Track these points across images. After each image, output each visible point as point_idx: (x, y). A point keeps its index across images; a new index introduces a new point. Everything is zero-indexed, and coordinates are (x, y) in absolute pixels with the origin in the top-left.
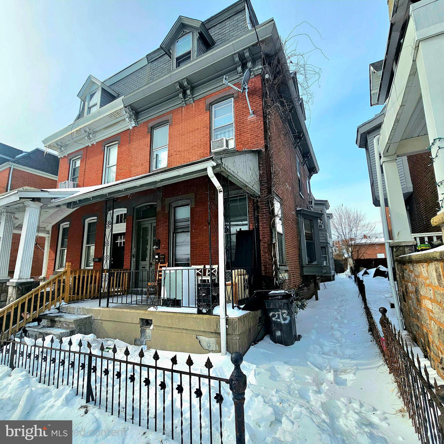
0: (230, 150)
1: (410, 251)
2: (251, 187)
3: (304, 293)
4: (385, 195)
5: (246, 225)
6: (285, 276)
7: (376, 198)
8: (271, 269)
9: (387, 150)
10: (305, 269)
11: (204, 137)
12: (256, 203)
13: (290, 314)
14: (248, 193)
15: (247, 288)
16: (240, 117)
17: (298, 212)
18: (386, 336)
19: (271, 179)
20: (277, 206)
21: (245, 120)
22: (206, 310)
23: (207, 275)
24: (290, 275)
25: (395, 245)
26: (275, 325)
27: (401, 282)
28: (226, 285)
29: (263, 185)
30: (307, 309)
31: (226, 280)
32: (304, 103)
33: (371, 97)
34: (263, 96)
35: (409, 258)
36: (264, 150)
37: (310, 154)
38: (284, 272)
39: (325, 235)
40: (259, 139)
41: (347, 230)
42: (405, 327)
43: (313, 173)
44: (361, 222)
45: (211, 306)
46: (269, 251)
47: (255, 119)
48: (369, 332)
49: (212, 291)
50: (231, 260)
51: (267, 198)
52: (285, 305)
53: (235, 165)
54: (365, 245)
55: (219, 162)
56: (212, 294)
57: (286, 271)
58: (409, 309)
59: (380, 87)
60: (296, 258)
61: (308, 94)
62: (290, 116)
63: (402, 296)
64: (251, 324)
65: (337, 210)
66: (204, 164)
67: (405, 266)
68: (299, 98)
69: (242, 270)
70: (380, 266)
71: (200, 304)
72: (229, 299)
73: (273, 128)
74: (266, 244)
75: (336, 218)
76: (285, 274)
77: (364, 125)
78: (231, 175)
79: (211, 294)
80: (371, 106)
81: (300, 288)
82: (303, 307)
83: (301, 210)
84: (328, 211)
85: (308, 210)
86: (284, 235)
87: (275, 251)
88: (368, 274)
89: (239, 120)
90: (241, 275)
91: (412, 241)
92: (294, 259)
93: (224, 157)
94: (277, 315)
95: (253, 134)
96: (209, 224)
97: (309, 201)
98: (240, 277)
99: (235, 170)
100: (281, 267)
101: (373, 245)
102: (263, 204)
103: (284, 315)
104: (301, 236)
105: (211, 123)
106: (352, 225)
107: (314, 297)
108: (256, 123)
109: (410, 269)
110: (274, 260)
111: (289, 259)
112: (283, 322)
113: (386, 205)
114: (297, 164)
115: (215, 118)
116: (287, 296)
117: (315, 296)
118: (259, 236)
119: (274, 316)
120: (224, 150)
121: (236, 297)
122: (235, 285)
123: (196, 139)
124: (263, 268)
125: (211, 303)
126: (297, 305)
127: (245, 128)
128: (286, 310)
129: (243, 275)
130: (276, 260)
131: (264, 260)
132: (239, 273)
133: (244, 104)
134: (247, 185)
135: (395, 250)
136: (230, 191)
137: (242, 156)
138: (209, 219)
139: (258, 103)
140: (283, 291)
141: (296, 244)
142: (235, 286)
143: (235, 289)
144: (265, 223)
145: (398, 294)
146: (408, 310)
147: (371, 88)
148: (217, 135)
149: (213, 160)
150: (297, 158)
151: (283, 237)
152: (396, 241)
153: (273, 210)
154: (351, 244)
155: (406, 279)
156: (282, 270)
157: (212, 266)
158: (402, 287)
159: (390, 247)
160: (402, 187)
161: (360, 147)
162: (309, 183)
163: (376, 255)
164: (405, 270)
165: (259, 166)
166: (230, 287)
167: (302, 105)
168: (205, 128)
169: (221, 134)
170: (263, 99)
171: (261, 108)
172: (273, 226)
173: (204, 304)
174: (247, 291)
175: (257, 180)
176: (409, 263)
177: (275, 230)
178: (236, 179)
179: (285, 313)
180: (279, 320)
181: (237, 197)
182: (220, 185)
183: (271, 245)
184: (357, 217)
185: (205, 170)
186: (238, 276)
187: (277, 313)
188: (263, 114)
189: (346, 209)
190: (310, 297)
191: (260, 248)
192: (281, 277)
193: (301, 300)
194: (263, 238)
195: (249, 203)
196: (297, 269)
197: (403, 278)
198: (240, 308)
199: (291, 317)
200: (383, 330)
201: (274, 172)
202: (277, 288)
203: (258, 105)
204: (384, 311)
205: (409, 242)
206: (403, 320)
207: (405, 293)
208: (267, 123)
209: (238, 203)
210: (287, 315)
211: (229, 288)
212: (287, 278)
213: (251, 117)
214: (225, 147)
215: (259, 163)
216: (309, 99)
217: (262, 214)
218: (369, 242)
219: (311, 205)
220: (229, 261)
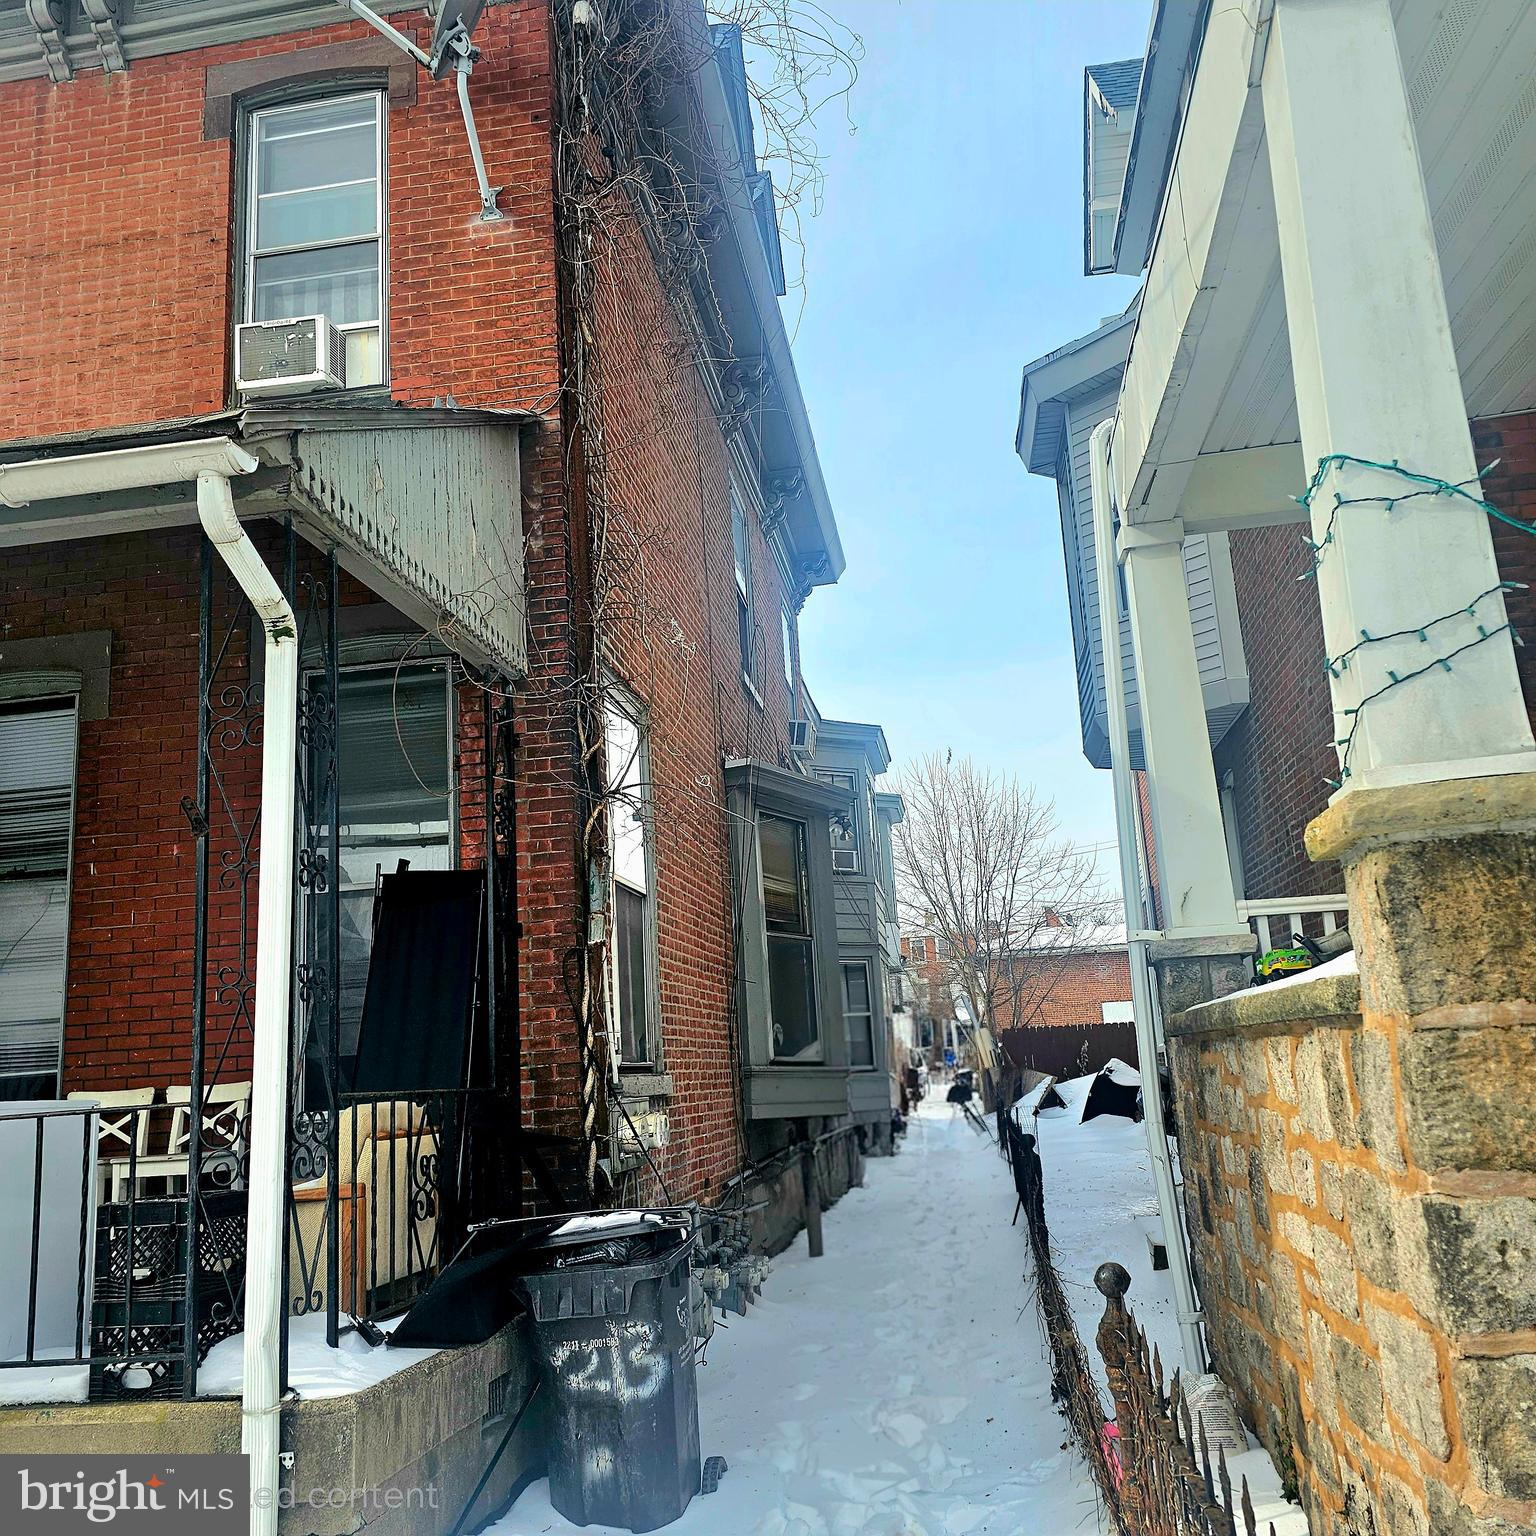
0: (359, 394)
1: (1233, 984)
2: (475, 625)
3: (749, 1221)
4: (1132, 712)
5: (441, 840)
6: (651, 1129)
7: (1095, 723)
8: (576, 1094)
9: (1144, 495)
10: (758, 1089)
11: (186, 294)
12: (502, 718)
13: (669, 1341)
14: (455, 656)
15: (430, 1213)
16: (423, 214)
17: (733, 782)
18: (1125, 1409)
19: (591, 586)
20: (620, 741)
21: (451, 234)
22: (152, 1372)
23: (171, 1150)
24: (677, 1124)
25: (1168, 954)
26: (579, 1418)
27: (1193, 1133)
28: (290, 1202)
29: (545, 618)
30: (761, 1310)
31: (293, 1170)
32: (779, 203)
33: (1087, 229)
34: (556, 114)
35: (1223, 1013)
36: (553, 421)
37: (803, 480)
38: (646, 1105)
39: (863, 906)
40: (531, 355)
41: (970, 882)
42: (1208, 1360)
43: (811, 577)
44: (1034, 842)
45: (188, 1342)
46: (568, 991)
47: (511, 237)
48: (1056, 1400)
49: (197, 1247)
50: (334, 1047)
51: (566, 695)
52: (644, 1295)
53: (379, 485)
54: (1050, 957)
55: (280, 453)
56: (197, 1261)
57: (658, 1101)
58: (1226, 1266)
59: (1127, 188)
60: (714, 1026)
61: (795, 157)
62: (701, 257)
63: (1198, 1206)
64: (438, 1426)
65: (926, 781)
66: (178, 455)
67: (1208, 1057)
68: (752, 172)
69: (402, 1105)
70: (1114, 1063)
71: (109, 1333)
72: (309, 1287)
73: (608, 306)
74: (552, 953)
75: (918, 818)
76: (651, 1119)
77: (1054, 359)
78: (351, 542)
79: (190, 1265)
80: (1088, 272)
81: (727, 1194)
82: (740, 1297)
83: (747, 767)
84: (882, 784)
85: (784, 771)
86: (652, 900)
87: (598, 991)
88: (1062, 1105)
89: (415, 227)
90: (392, 1137)
91: (1238, 937)
92: (702, 1035)
93: (312, 432)
94: (595, 1358)
95: (492, 324)
96: (199, 825)
97: (792, 725)
98: (384, 1146)
99: (380, 513)
100: (630, 1082)
101: (1084, 957)
102: (542, 725)
103: (635, 1354)
104: (741, 910)
105: (238, 215)
106: (991, 857)
107: (803, 1237)
108: (515, 261)
109: (1227, 1070)
110: (590, 1039)
111: (674, 1033)
112: (626, 1394)
113: (1138, 761)
114: (736, 525)
115: (265, 188)
116: (654, 1242)
117: (806, 1230)
118: (512, 902)
119: (577, 1362)
120: (320, 392)
121: (354, 1274)
122: (354, 1198)
123: (132, 293)
124: (527, 1087)
125: (187, 1324)
126: (710, 1291)
127: (452, 282)
128: (646, 1320)
129: (409, 1135)
130: (601, 1043)
131: (533, 1045)
132: (384, 1123)
133: (446, 141)
134: (451, 607)
135: (1168, 980)
136: (343, 636)
137: (424, 437)
138: (200, 795)
139: (528, 153)
140: (634, 1216)
141: (717, 950)
142: (354, 1206)
143: (353, 1223)
144: (551, 831)
145: (1181, 1200)
146: (1219, 1270)
147: (1091, 188)
148: (275, 293)
149: (237, 437)
150: (736, 493)
151: (650, 911)
152: (1175, 934)
153: (597, 763)
154: (989, 952)
155: (1211, 1116)
156: (637, 1098)
157: (206, 1088)
158: (1197, 1159)
159: (1149, 964)
160: (1206, 680)
161: (1033, 469)
162: (793, 628)
163: (1097, 1005)
164: (1208, 1077)
165: (526, 513)
166: (320, 1210)
167: (765, 210)
168: (198, 243)
169: (300, 290)
170: (555, 132)
171: (545, 181)
172: (594, 850)
173: (140, 1332)
174: (427, 1230)
175: (511, 589)
176: (1224, 1040)
177: (605, 873)
178: (386, 570)
179: (638, 1338)
180: (603, 1386)
181: (389, 673)
182: (278, 594)
183: (582, 958)
184: (1015, 817)
185: (187, 489)
186: (375, 1140)
187: (598, 1343)
188: (557, 219)
189: (966, 777)
190: (785, 1244)
191: (514, 971)
192: (629, 1133)
193: (730, 1262)
194: (537, 914)
195: (459, 715)
196: (715, 1086)
197: (1203, 1116)
198: (371, 1338)
199: (670, 1357)
200: (1112, 1380)
201: (609, 551)
202: (601, 1199)
203: (525, 164)
204: (1116, 1282)
205: (1226, 940)
206: (1202, 1324)
207: (1209, 1187)
208: (579, 273)
209: (395, 714)
210: (651, 1351)
211: (312, 1219)
212: (659, 1142)
213: (487, 224)
214: (320, 375)
215: (526, 493)
216: (797, 182)
217: (532, 779)
218: (1068, 943)
219: (799, 748)
220: (323, 1051)
